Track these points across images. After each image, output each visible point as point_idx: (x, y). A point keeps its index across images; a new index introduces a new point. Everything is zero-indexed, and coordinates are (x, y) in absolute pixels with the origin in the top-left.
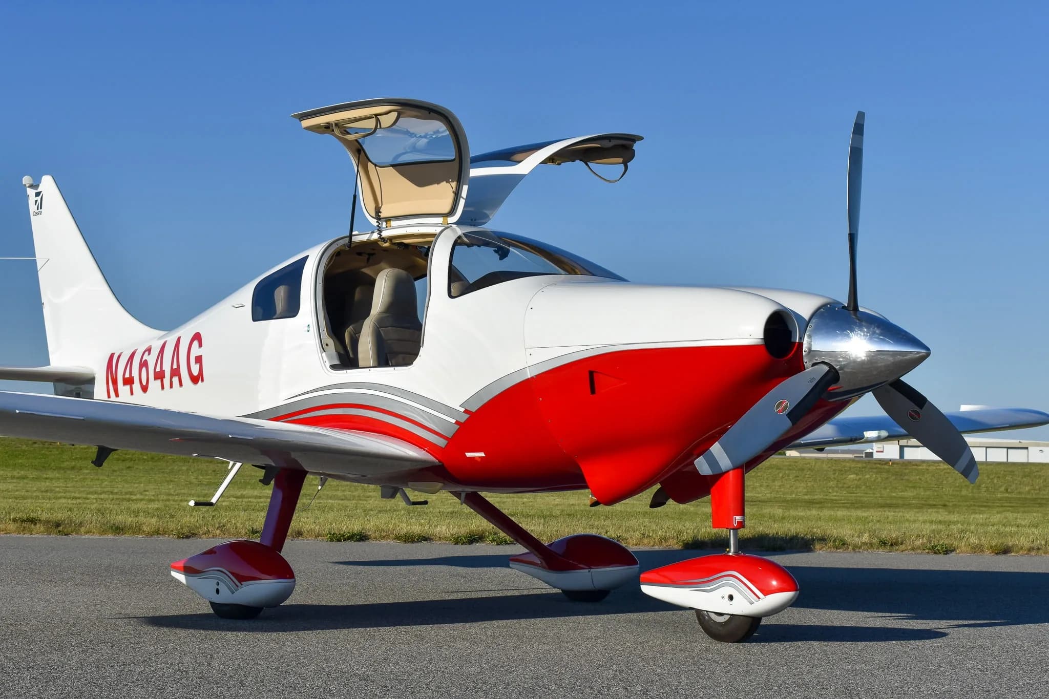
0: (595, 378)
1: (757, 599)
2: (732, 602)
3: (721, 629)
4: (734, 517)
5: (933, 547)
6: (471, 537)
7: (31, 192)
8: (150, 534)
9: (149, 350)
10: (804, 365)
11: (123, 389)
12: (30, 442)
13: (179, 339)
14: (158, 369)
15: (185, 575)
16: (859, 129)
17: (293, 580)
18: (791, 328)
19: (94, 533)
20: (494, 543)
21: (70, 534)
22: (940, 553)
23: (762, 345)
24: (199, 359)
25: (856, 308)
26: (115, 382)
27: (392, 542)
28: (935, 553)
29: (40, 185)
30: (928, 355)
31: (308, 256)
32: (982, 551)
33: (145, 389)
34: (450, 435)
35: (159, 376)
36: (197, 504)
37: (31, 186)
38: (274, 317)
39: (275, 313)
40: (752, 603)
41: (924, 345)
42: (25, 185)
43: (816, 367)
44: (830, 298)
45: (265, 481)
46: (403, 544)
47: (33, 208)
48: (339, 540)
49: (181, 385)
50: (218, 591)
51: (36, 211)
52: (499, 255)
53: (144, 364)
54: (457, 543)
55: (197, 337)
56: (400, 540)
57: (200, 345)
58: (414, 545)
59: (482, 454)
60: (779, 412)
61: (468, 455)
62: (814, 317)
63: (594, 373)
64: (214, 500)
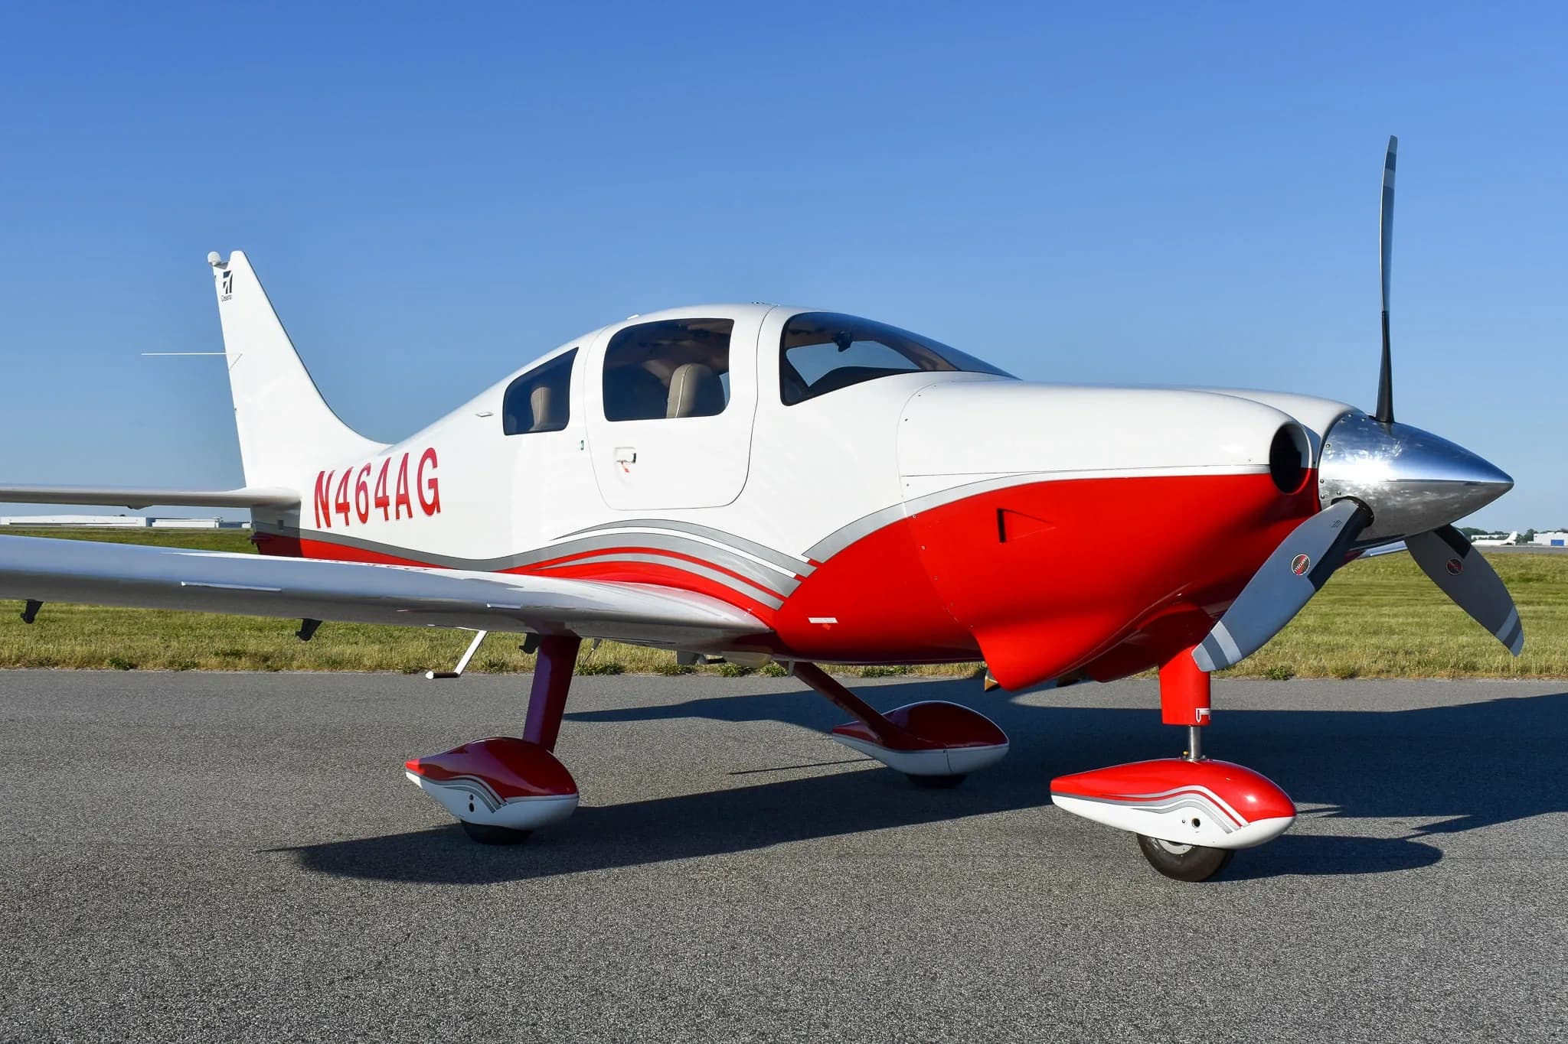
0: (1006, 521)
1: (1238, 827)
2: (1198, 829)
3: (1179, 863)
4: (1197, 709)
5: (1271, 672)
6: (742, 668)
7: (218, 272)
8: (372, 669)
9: (368, 469)
10: (1319, 501)
11: (337, 519)
12: (244, 538)
13: (406, 456)
14: (380, 494)
15: (421, 778)
16: (1391, 162)
17: (575, 795)
18: (1299, 448)
19: (307, 668)
20: (769, 675)
21: (280, 669)
22: (1280, 679)
23: (1268, 474)
24: (433, 483)
25: (1390, 419)
26: (326, 507)
27: (652, 675)
28: (1274, 678)
29: (229, 263)
30: (1510, 487)
31: (577, 348)
32: (1326, 675)
33: (364, 518)
34: (787, 595)
35: (382, 503)
36: (436, 676)
37: (218, 265)
38: (531, 430)
39: (533, 424)
40: (1229, 832)
41: (1505, 474)
42: (211, 263)
43: (1339, 504)
44: (1347, 404)
45: (527, 648)
46: (664, 677)
47: (220, 291)
48: (590, 674)
49: (410, 515)
50: (472, 808)
51: (225, 295)
52: (838, 344)
53: (362, 487)
54: (725, 676)
55: (430, 454)
56: (660, 672)
57: (435, 465)
58: (678, 679)
59: (834, 620)
60: (1299, 572)
61: (813, 620)
62: (1332, 432)
63: (1005, 512)
64: (458, 670)
